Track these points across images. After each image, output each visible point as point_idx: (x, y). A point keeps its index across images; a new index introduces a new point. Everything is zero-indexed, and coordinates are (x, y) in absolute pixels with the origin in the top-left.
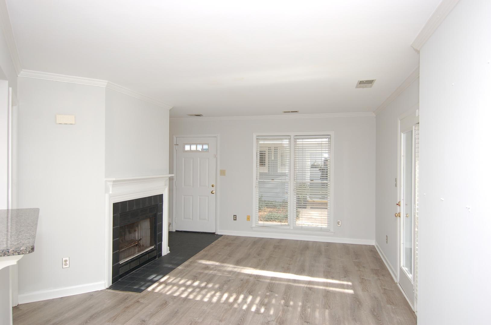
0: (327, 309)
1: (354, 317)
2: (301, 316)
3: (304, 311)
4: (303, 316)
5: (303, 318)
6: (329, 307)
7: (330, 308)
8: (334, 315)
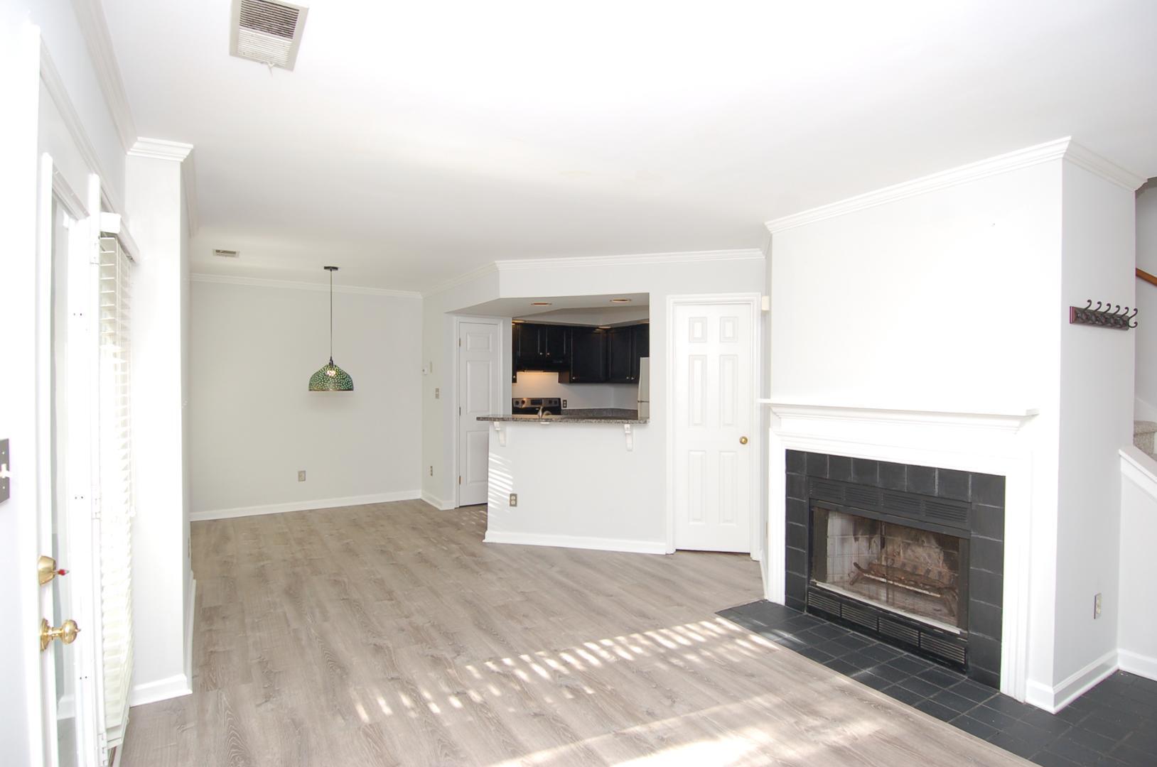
0: (370, 725)
1: (299, 732)
2: (412, 685)
3: (415, 697)
4: (410, 687)
5: (407, 682)
6: (367, 735)
7: (364, 729)
8: (347, 718)
